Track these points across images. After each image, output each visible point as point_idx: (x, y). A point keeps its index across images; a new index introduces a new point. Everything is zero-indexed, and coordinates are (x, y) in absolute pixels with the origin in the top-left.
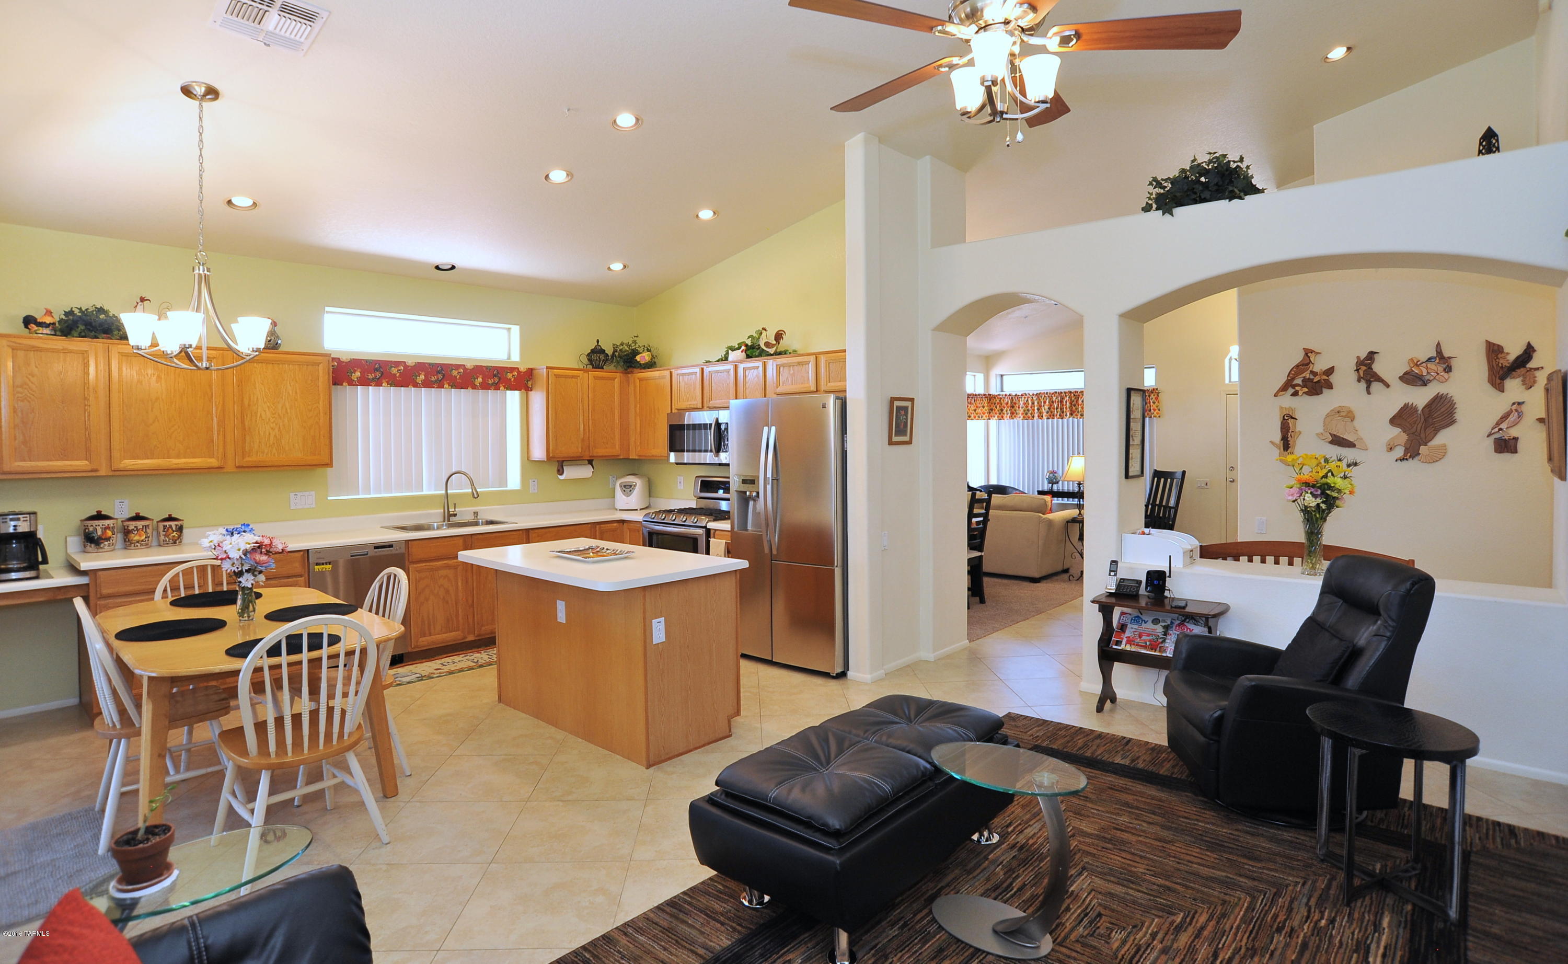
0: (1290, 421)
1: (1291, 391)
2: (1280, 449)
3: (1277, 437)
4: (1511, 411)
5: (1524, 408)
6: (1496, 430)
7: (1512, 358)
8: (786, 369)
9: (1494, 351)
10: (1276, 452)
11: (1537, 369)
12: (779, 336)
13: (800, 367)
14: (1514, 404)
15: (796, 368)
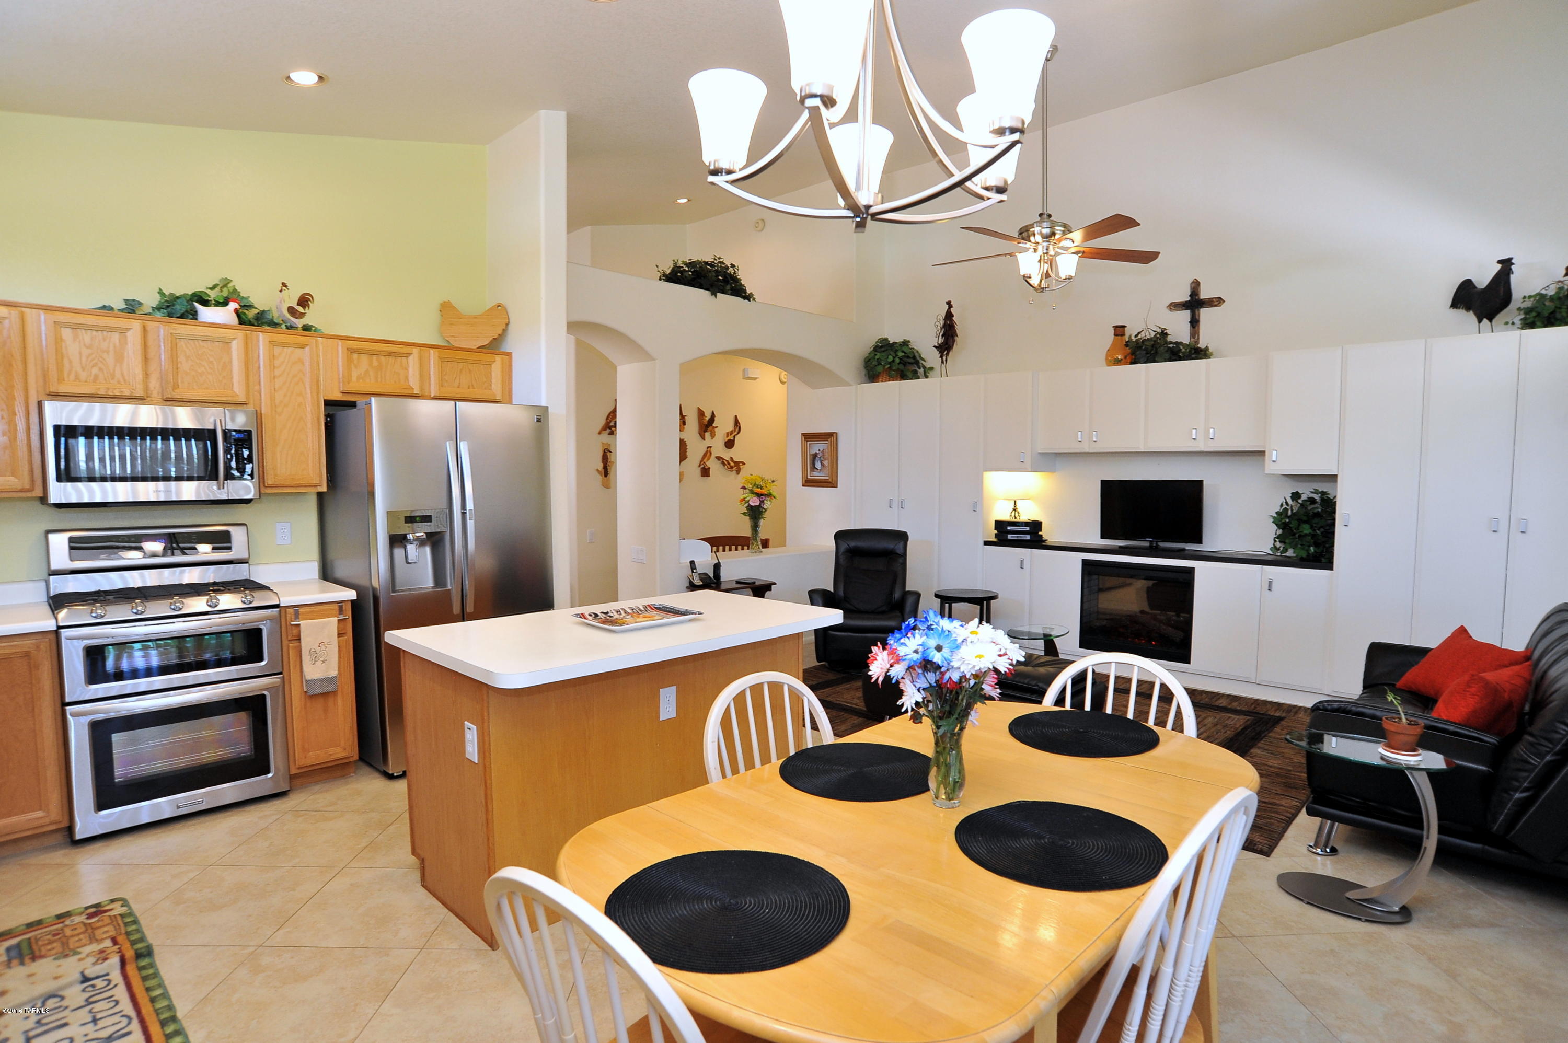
0: (608, 454)
1: (608, 431)
2: (601, 475)
3: (600, 466)
4: (707, 451)
5: (712, 450)
6: (702, 463)
7: (707, 419)
8: (364, 358)
9: (701, 414)
10: (599, 478)
11: (716, 427)
12: (304, 301)
13: (391, 360)
14: (708, 448)
15: (382, 358)
